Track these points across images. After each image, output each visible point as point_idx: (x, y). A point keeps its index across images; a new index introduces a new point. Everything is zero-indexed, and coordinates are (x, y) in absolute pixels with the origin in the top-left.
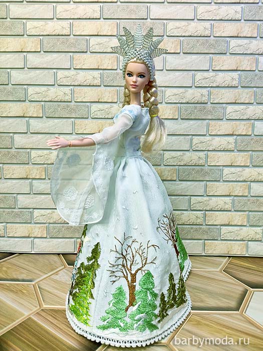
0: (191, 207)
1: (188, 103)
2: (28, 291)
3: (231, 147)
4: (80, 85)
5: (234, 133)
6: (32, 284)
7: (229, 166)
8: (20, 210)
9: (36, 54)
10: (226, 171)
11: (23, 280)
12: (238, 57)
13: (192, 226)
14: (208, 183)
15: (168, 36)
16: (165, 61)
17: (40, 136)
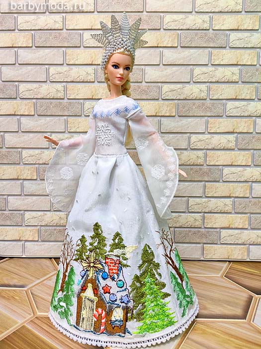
0: (190, 208)
1: (185, 99)
2: (20, 297)
3: (232, 145)
4: (73, 82)
5: (235, 131)
6: (25, 290)
7: (229, 165)
8: (11, 212)
9: (27, 50)
10: (226, 170)
11: (15, 286)
12: (238, 51)
13: (190, 229)
14: (206, 183)
15: (164, 29)
16: (161, 55)
17: (31, 135)
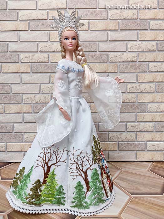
0: (127, 129)
1: (124, 62)
3: (152, 89)
4: (54, 52)
5: (154, 81)
7: (151, 102)
8: (16, 134)
9: (25, 32)
10: (150, 105)
12: (155, 32)
13: (128, 142)
14: (138, 113)
15: (110, 19)
16: (108, 35)
17: (28, 85)
